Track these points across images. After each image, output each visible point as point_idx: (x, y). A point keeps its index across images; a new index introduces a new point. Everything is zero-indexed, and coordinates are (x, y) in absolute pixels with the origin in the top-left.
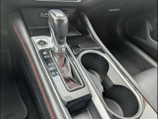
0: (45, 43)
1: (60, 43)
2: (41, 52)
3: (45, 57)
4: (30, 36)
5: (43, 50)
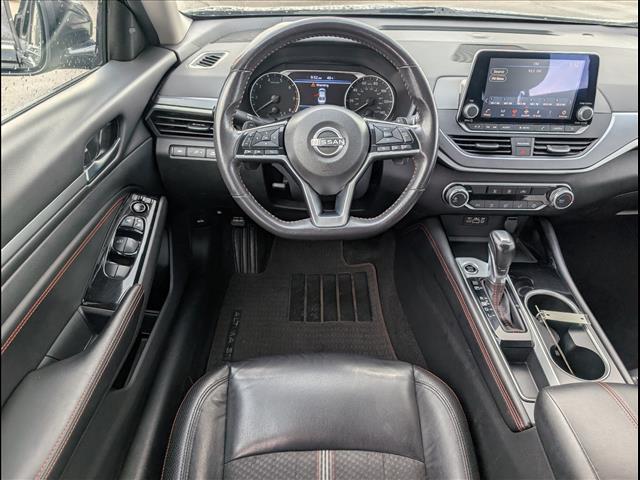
0: (474, 269)
1: (500, 273)
2: (470, 280)
3: (476, 288)
4: (455, 256)
5: (473, 279)
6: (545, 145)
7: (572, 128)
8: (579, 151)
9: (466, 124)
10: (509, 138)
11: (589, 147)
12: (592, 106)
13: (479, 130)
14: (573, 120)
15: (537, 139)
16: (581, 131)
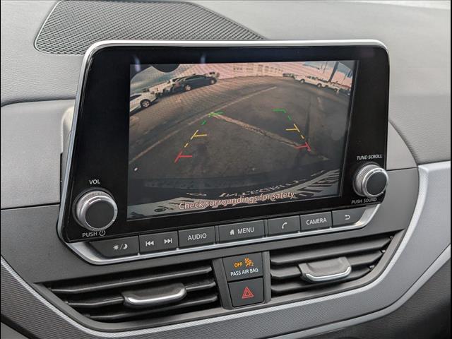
6: (295, 264)
7: (347, 215)
8: (367, 266)
9: (89, 244)
10: (208, 263)
11: (388, 253)
12: (382, 163)
13: (128, 255)
14: (348, 198)
15: (274, 253)
16: (365, 219)
